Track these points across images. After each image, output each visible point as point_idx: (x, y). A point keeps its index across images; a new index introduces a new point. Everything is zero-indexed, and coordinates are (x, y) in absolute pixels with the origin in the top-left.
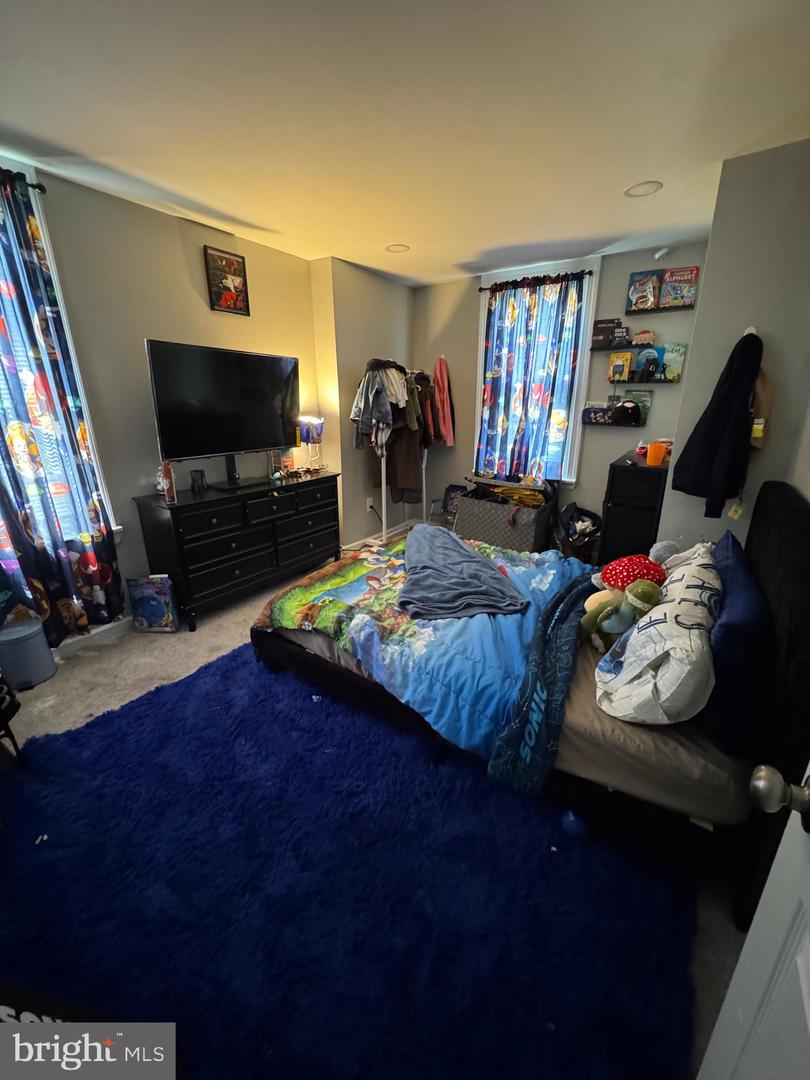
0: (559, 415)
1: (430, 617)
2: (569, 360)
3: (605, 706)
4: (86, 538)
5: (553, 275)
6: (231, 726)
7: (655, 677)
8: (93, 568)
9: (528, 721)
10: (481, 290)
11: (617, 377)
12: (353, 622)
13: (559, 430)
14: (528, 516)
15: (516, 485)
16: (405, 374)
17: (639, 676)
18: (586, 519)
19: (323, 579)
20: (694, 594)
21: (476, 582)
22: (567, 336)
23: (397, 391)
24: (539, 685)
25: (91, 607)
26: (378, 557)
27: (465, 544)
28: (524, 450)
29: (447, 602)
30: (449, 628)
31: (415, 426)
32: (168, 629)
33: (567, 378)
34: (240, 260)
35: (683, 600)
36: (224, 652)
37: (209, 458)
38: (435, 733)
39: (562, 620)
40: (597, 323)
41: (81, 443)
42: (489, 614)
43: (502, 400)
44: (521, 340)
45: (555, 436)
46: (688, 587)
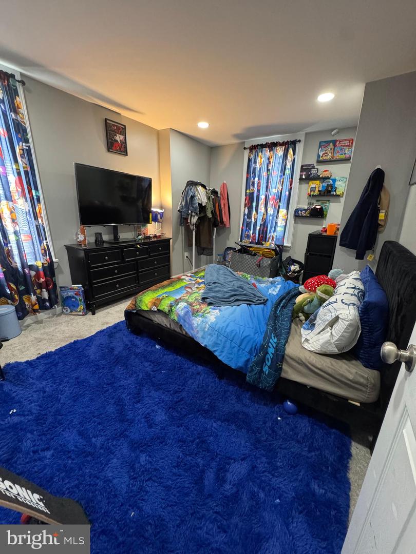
0: (283, 212)
1: (218, 305)
2: (288, 184)
3: (306, 345)
4: (39, 264)
5: (281, 142)
6: (114, 359)
7: (331, 330)
8: (42, 280)
9: (267, 353)
10: (245, 148)
11: (312, 193)
12: (178, 306)
13: (283, 220)
14: (267, 262)
15: (261, 246)
16: (206, 189)
17: (323, 330)
18: (296, 264)
19: (163, 287)
20: (351, 291)
21: (241, 289)
22: (288, 172)
23: (202, 196)
24: (273, 336)
25: (41, 301)
26: (190, 278)
27: (235, 273)
28: (265, 229)
29: (226, 298)
30: (227, 310)
31: (210, 215)
32: (81, 313)
33: (287, 193)
34: (124, 127)
35: (345, 293)
36: (110, 325)
37: (104, 226)
38: (220, 361)
39: (284, 307)
40: (302, 167)
41: (38, 215)
42: (247, 304)
43: (254, 204)
44: (264, 174)
45: (281, 223)
46: (348, 288)
